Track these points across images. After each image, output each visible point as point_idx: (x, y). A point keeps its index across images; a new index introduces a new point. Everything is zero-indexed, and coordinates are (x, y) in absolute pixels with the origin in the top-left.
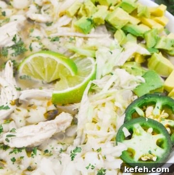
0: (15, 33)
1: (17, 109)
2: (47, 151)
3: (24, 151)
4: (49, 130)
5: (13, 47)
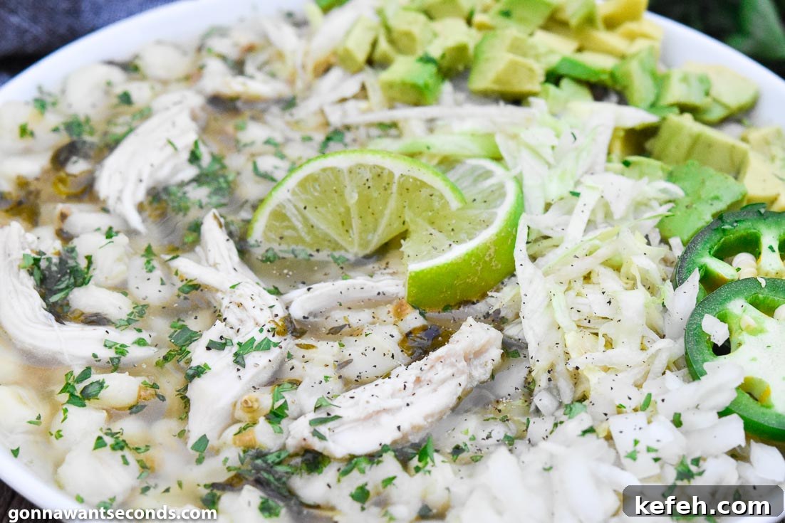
0: (191, 137)
1: (297, 345)
2: (457, 450)
3: (389, 459)
4: (443, 382)
5: (199, 180)
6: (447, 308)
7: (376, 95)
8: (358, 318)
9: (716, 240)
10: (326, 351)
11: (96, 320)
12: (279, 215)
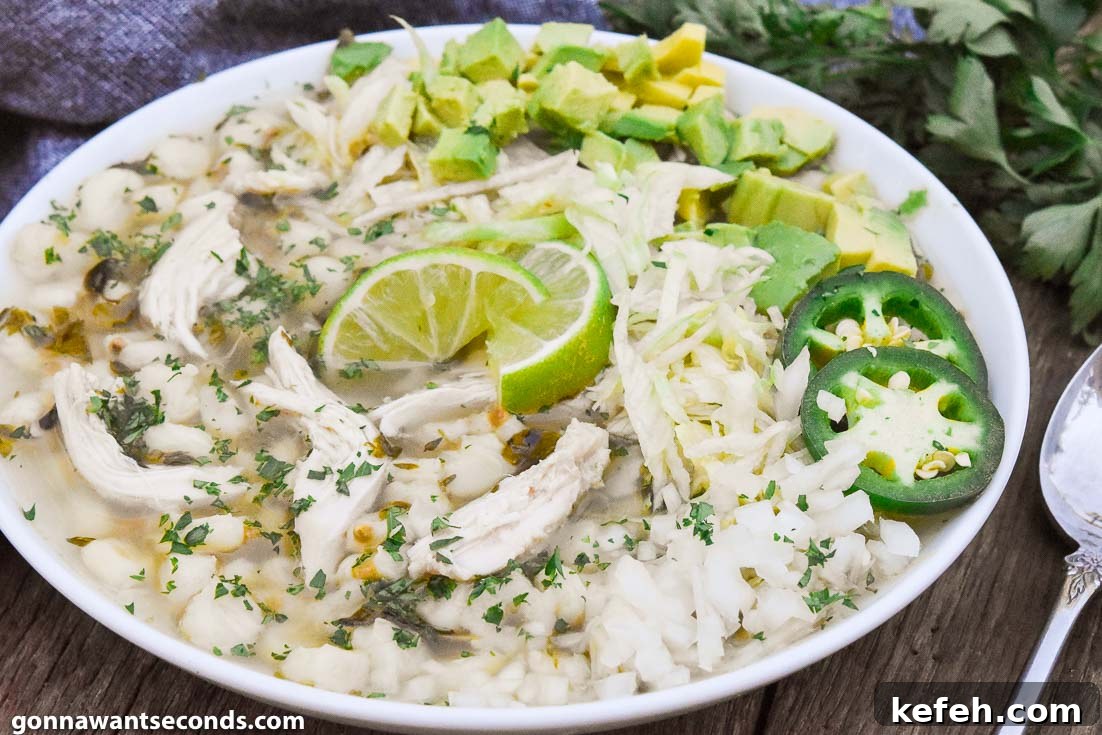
0: (237, 247)
1: (397, 465)
2: (582, 560)
3: (517, 575)
4: (558, 489)
5: (250, 293)
6: (544, 408)
7: (426, 176)
8: (453, 429)
9: (817, 310)
10: (428, 468)
11: (178, 460)
12: (350, 325)
